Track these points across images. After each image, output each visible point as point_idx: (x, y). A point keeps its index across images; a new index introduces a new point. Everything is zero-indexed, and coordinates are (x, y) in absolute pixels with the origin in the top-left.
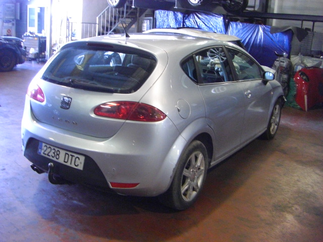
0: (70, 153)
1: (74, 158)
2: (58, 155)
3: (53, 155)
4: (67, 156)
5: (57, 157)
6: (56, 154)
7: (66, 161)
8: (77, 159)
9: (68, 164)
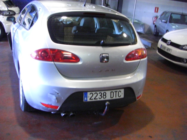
0: (114, 91)
1: (117, 93)
2: (105, 95)
3: (100, 97)
4: (112, 93)
5: (104, 97)
6: (102, 95)
7: (112, 96)
8: (120, 92)
9: (114, 98)
